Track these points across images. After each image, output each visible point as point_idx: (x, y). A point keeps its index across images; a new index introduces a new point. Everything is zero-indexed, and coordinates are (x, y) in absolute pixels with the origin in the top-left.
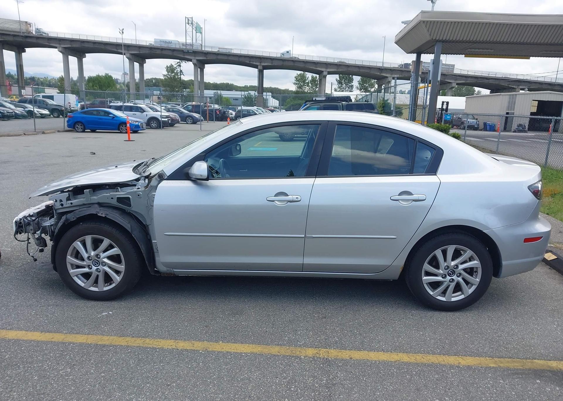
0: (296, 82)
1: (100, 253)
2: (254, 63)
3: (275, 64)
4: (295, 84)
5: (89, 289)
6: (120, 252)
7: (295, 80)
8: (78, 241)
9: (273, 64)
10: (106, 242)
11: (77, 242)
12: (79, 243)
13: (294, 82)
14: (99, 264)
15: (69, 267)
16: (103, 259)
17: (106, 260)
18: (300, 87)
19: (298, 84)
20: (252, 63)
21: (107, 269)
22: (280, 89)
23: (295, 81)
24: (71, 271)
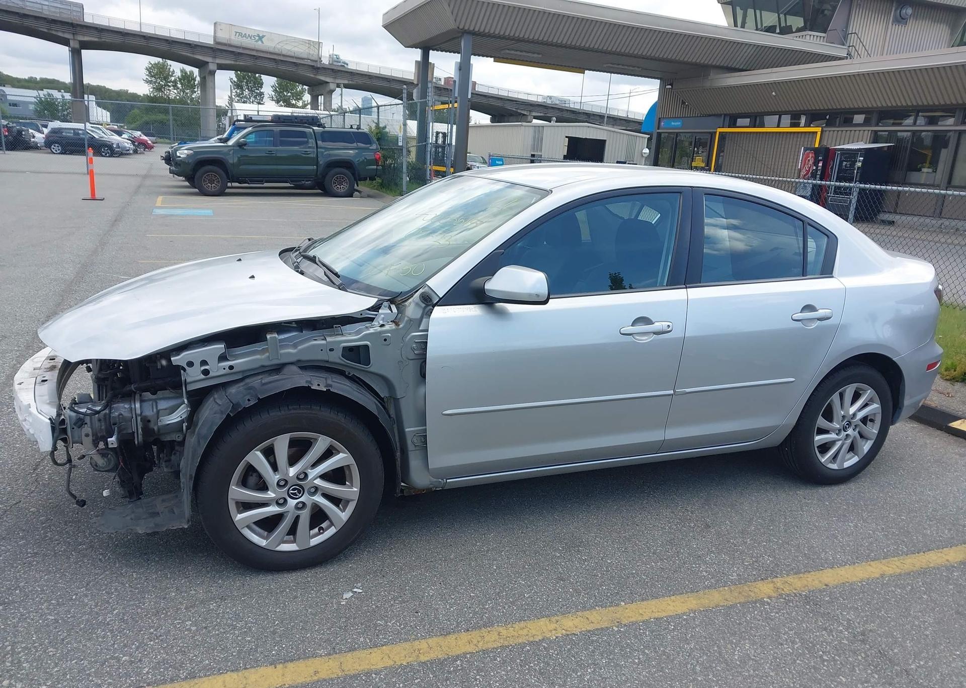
0: (150, 79)
1: (306, 468)
2: (60, 34)
3: (107, 40)
4: (147, 81)
5: (278, 548)
6: (351, 461)
7: (147, 75)
8: (257, 450)
9: (103, 40)
10: (322, 443)
11: (256, 452)
12: (259, 453)
13: (145, 77)
14: (302, 493)
15: (232, 507)
16: (315, 482)
17: (318, 482)
18: (159, 89)
19: (155, 82)
20: (54, 33)
21: (319, 499)
22: (108, 89)
23: (147, 77)
24: (239, 517)
